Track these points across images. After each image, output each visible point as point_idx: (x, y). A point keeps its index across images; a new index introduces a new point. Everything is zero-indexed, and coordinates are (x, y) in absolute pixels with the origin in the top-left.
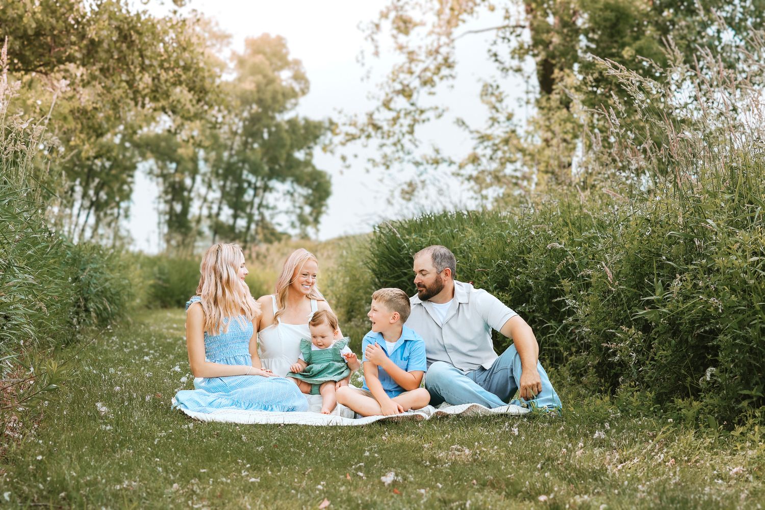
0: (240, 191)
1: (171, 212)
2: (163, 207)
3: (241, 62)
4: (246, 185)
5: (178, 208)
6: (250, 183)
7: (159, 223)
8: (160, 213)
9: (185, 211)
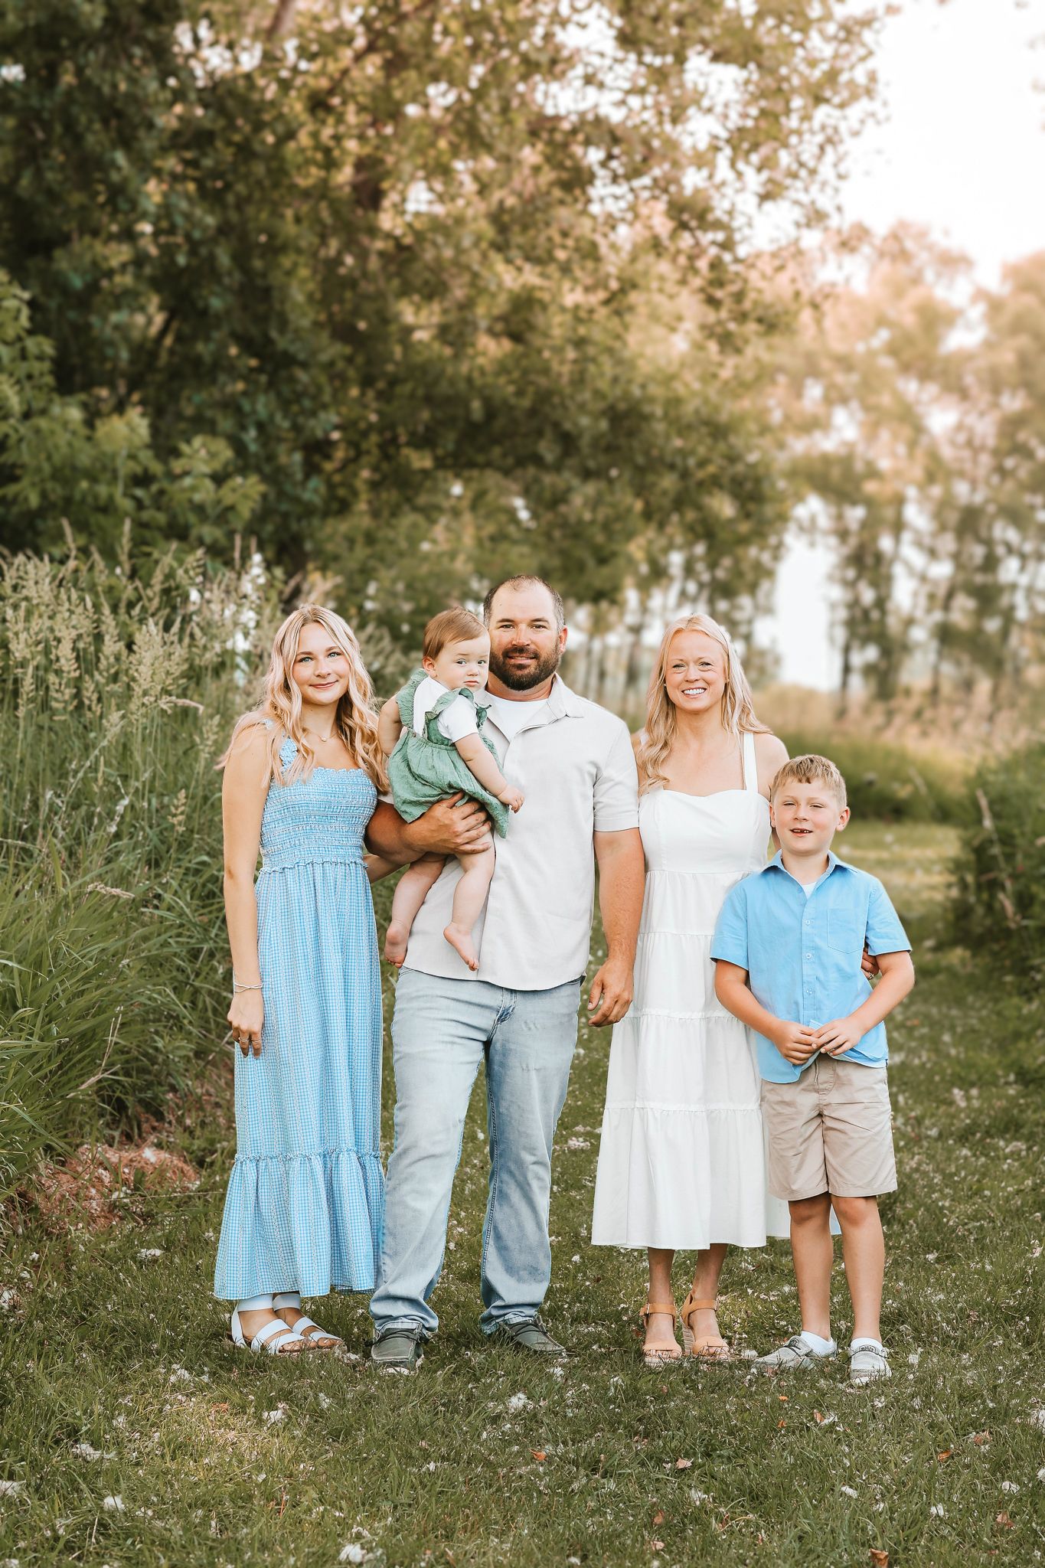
0: (991, 563)
1: (854, 604)
2: (837, 593)
3: (995, 306)
4: (1000, 550)
5: (868, 596)
6: (1010, 549)
7: (832, 625)
8: (833, 606)
9: (881, 603)
